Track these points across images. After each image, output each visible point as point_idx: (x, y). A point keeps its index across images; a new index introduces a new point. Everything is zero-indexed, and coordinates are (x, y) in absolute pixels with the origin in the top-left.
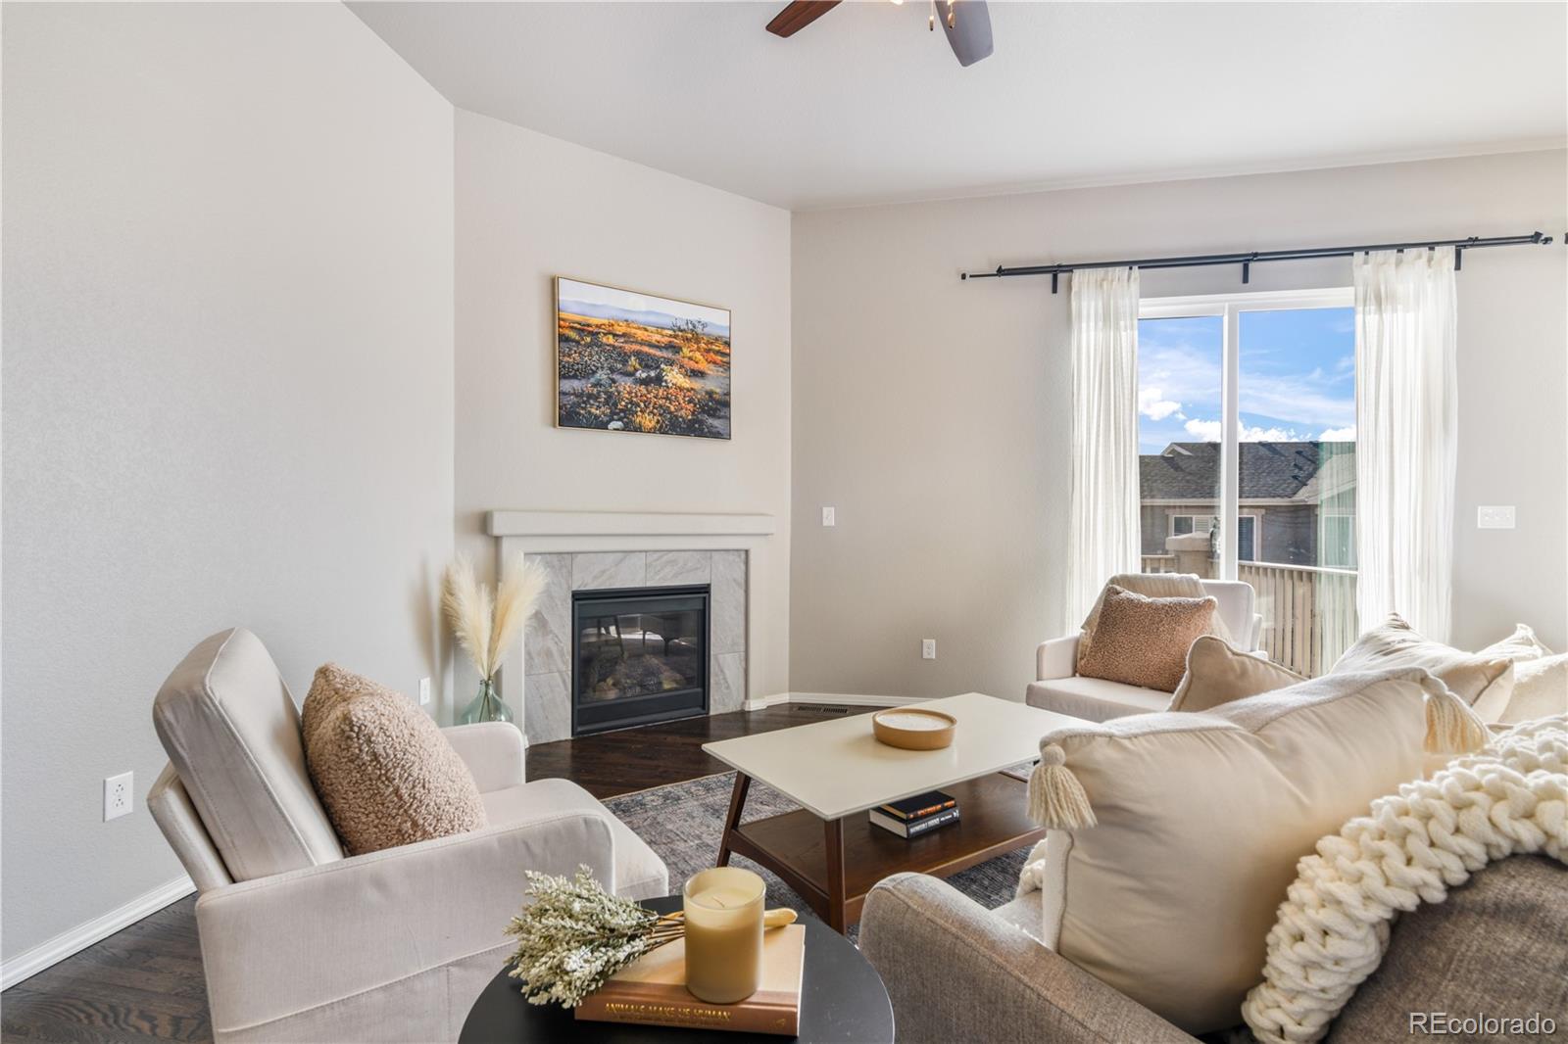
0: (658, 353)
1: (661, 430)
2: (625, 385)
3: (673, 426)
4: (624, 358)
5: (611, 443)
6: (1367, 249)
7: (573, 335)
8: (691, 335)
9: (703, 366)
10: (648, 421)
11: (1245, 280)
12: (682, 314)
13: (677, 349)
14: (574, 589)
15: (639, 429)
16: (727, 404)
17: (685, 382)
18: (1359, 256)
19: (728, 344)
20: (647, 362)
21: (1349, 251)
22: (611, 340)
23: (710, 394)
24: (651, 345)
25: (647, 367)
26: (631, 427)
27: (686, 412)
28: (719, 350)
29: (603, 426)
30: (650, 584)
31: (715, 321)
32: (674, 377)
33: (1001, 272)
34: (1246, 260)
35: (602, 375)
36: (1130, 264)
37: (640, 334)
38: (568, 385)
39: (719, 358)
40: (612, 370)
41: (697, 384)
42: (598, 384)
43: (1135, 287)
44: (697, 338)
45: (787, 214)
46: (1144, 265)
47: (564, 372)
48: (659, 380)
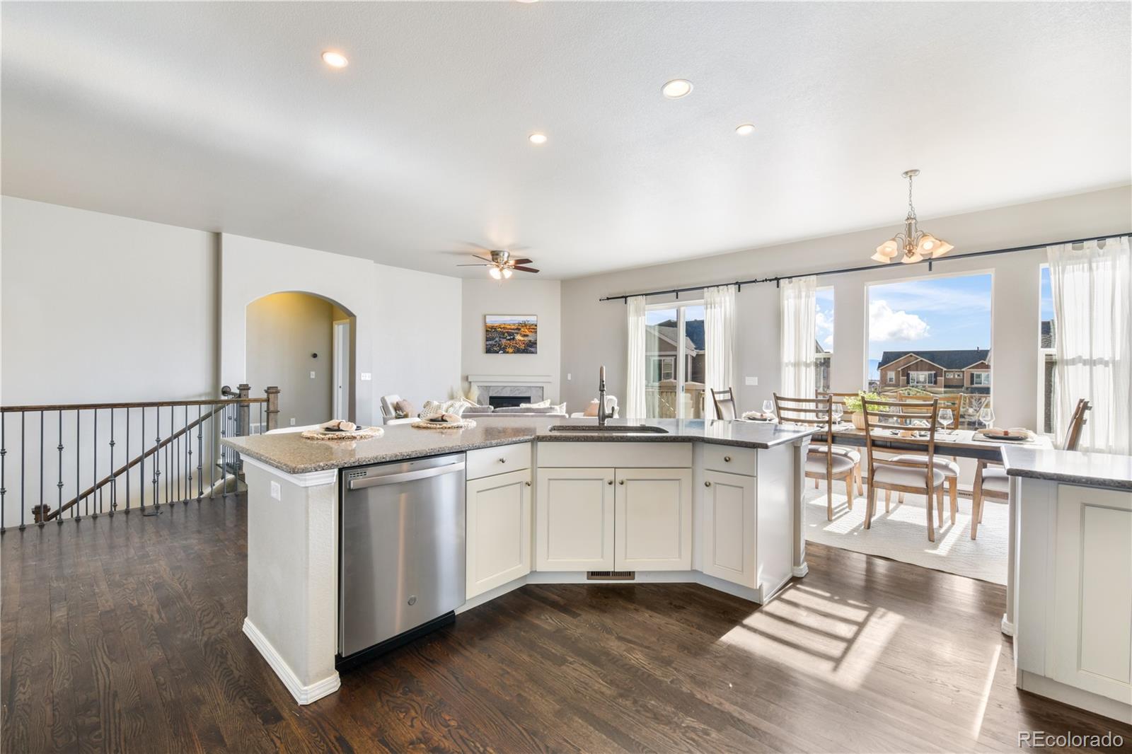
0: (513, 331)
1: (514, 352)
2: (504, 341)
3: (518, 351)
4: (503, 334)
5: (500, 357)
6: (708, 287)
7: (490, 330)
8: (525, 325)
9: (528, 333)
10: (511, 350)
11: (677, 298)
12: (521, 319)
13: (519, 329)
14: (491, 395)
15: (508, 353)
16: (536, 344)
17: (522, 339)
18: (706, 289)
19: (536, 326)
20: (510, 334)
21: (703, 288)
22: (500, 329)
23: (530, 341)
24: (511, 329)
25: (510, 335)
26: (505, 352)
27: (522, 347)
28: (533, 328)
29: (498, 353)
30: (511, 395)
31: (532, 319)
32: (518, 337)
33: (608, 299)
34: (677, 292)
35: (497, 339)
36: (642, 295)
37: (508, 327)
38: (488, 343)
39: (533, 330)
40: (500, 337)
41: (526, 339)
42: (496, 342)
43: (644, 302)
44: (526, 326)
45: (559, 282)
46: (646, 295)
47: (487, 339)
48: (514, 339)
